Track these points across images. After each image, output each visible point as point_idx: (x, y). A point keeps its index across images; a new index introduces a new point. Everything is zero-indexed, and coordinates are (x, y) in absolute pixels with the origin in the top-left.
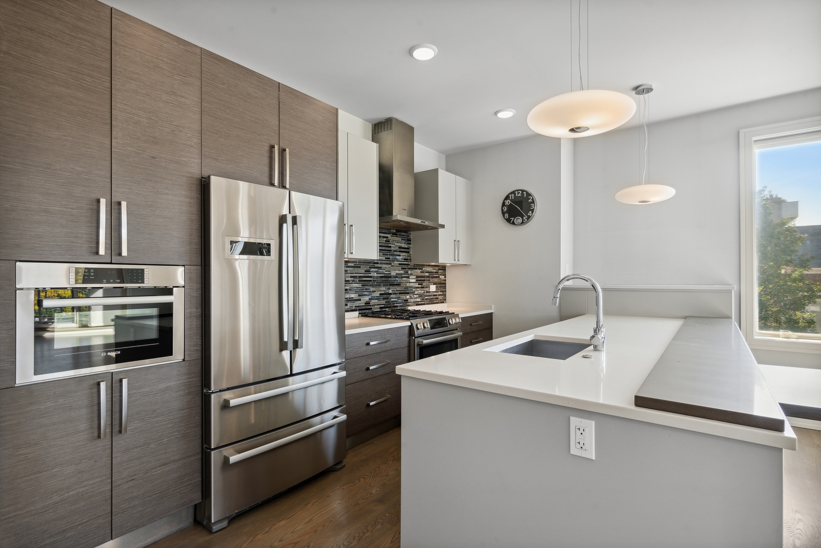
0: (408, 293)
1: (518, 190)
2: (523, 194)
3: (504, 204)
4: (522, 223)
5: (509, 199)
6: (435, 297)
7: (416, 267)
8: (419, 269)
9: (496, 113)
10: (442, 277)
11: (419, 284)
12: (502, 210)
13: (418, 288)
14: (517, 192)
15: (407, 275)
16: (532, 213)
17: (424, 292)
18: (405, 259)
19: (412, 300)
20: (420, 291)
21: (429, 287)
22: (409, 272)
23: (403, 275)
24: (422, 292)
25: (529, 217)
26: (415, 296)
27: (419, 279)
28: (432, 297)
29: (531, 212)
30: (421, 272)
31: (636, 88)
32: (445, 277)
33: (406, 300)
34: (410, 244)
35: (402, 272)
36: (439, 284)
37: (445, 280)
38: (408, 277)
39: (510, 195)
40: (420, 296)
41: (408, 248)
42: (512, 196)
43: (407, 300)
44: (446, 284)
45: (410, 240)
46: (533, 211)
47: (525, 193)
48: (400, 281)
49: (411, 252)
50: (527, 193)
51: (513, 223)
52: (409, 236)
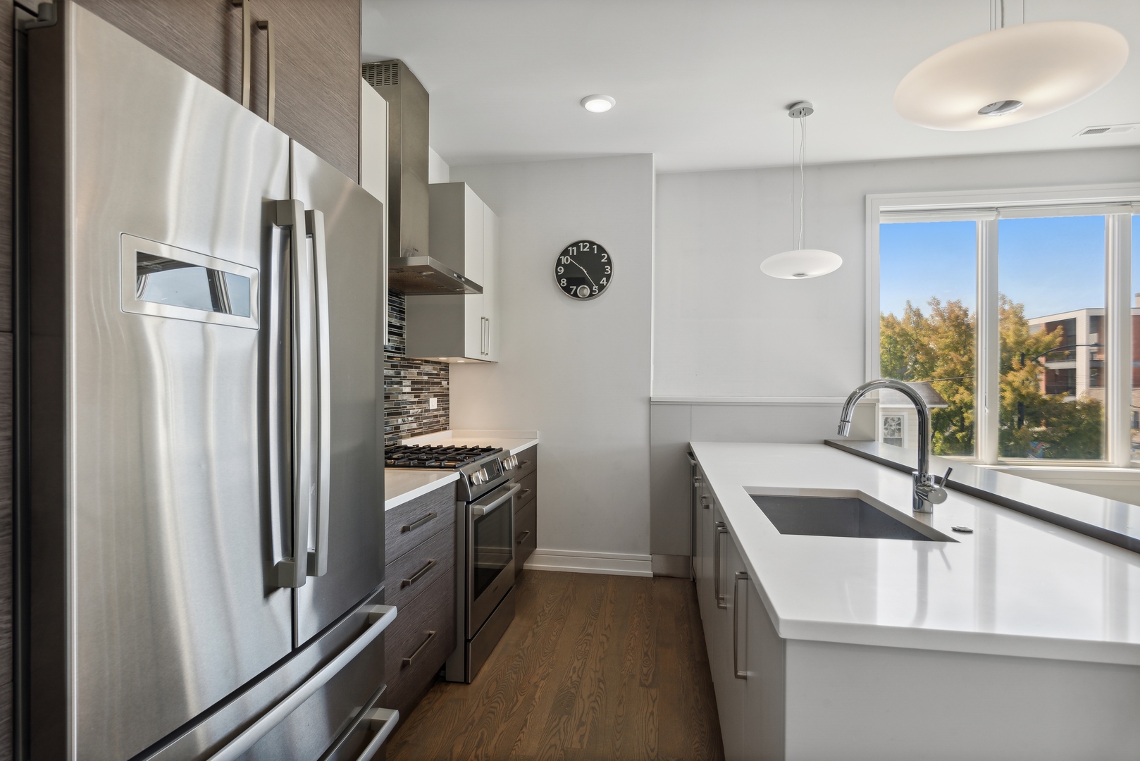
0: (400, 414)
1: (583, 242)
2: (591, 249)
3: (559, 263)
4: (591, 295)
5: (569, 255)
6: (435, 420)
7: (410, 364)
8: (416, 368)
9: (583, 102)
10: (444, 383)
11: (415, 397)
12: (557, 272)
13: (413, 403)
14: (581, 244)
15: (398, 380)
16: (608, 281)
17: (422, 412)
18: (396, 348)
19: (405, 427)
20: (415, 410)
21: (428, 402)
22: (402, 374)
23: (394, 379)
24: (420, 410)
25: (602, 288)
26: (410, 419)
27: (416, 386)
28: (431, 420)
29: (605, 279)
30: (419, 374)
31: (791, 106)
32: (448, 384)
33: (397, 428)
34: (403, 319)
35: (391, 373)
36: (440, 396)
37: (448, 389)
38: (400, 383)
39: (571, 248)
40: (417, 418)
41: (400, 328)
42: (573, 250)
43: (399, 428)
44: (448, 395)
45: (404, 313)
46: (608, 277)
47: (595, 247)
48: (389, 390)
49: (405, 336)
50: (600, 247)
51: (575, 295)
52: (401, 304)
